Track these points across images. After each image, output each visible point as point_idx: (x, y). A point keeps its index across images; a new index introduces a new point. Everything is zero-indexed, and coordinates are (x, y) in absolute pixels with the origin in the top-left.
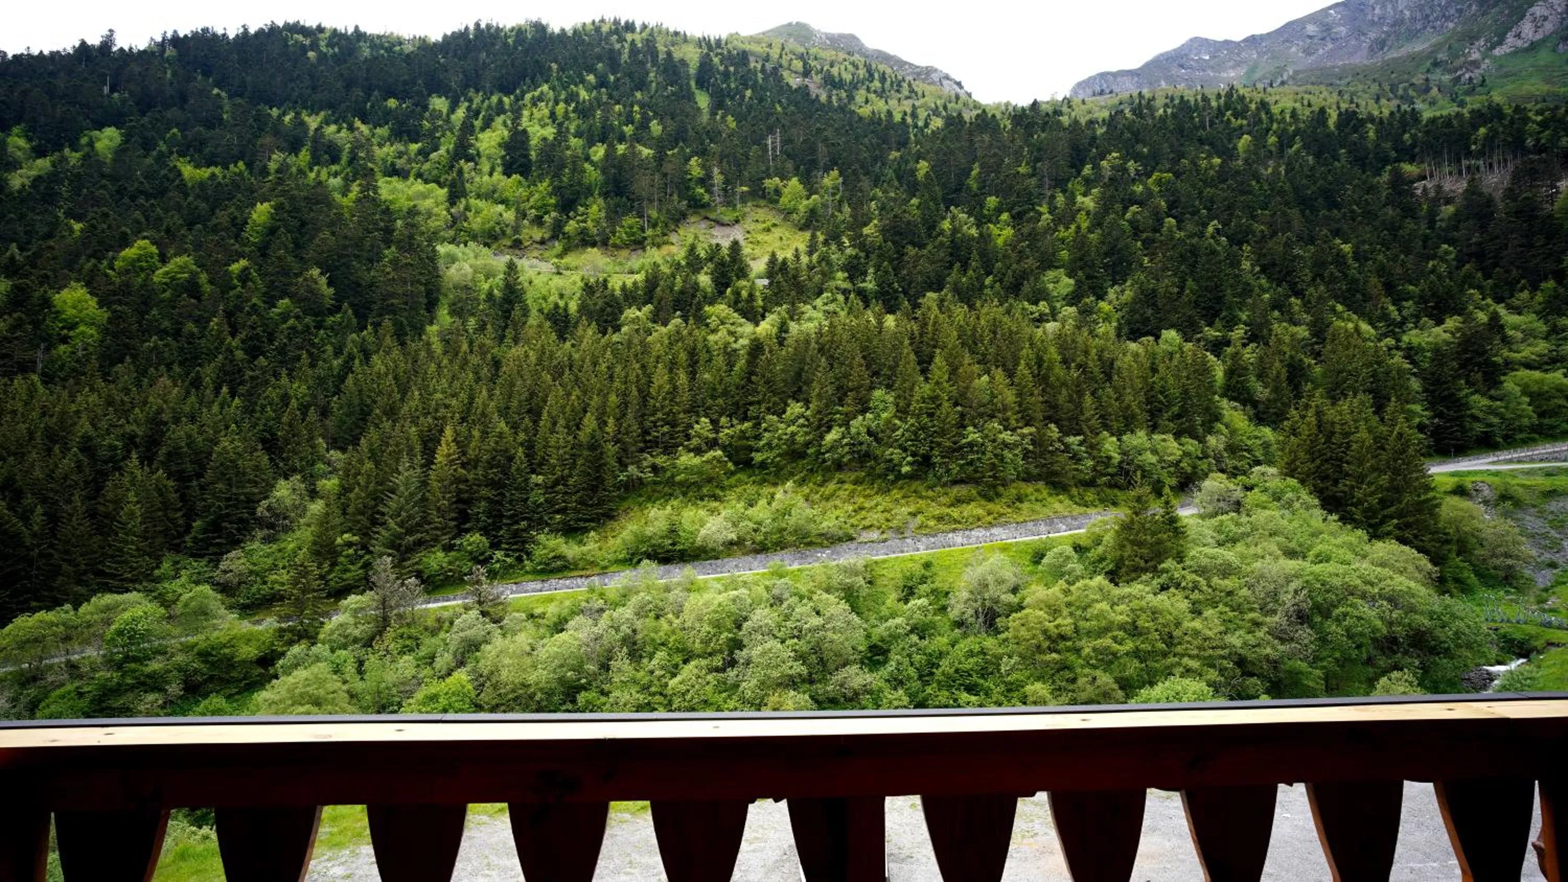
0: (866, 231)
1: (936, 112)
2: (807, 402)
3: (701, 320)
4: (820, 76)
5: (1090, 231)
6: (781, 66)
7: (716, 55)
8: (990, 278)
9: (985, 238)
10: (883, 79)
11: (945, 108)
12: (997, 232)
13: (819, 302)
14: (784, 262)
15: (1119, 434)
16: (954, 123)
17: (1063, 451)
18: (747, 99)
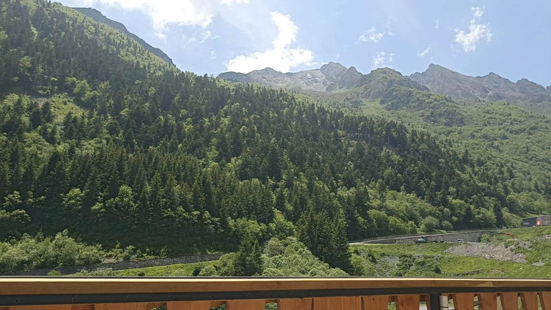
0: (122, 113)
1: (160, 69)
2: (82, 190)
3: (22, 139)
4: (103, 37)
5: (227, 132)
6: (83, 26)
7: (47, 10)
8: (181, 145)
9: (180, 128)
10: (135, 47)
11: (164, 68)
12: (185, 126)
13: (93, 142)
14: (75, 118)
15: (235, 218)
16: (169, 74)
17: (211, 224)
18: (62, 36)
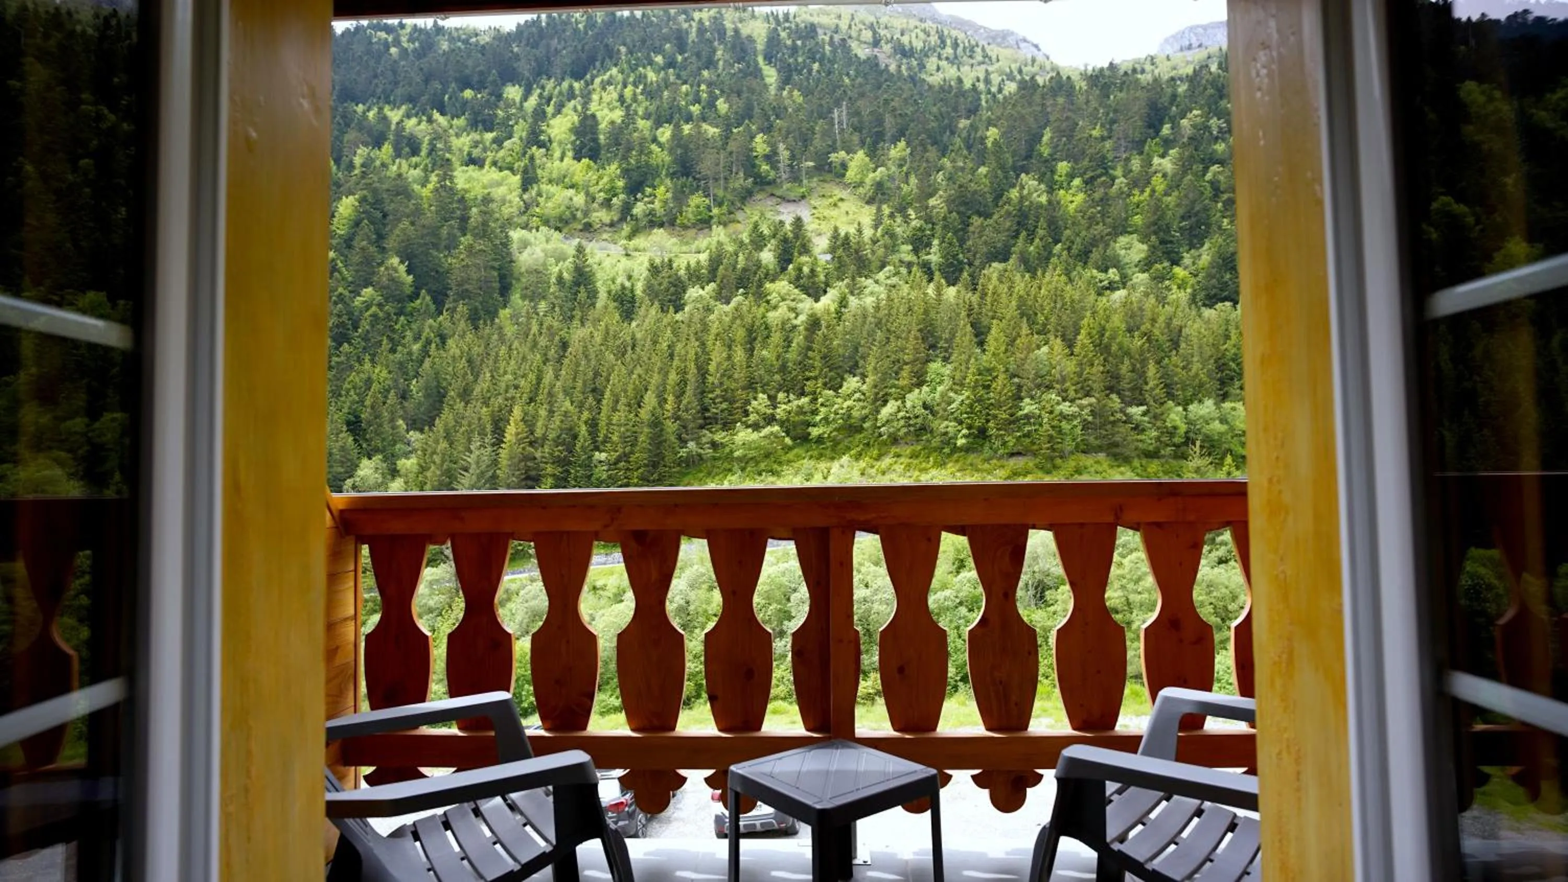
0: (932, 202)
1: (1011, 77)
2: (864, 376)
3: (761, 296)
4: (889, 45)
5: (1166, 194)
6: (850, 37)
7: (784, 29)
8: (1059, 246)
9: (1053, 205)
10: (955, 45)
11: (1020, 71)
12: (1070, 198)
13: (881, 276)
14: (847, 237)
15: (1185, 404)
16: (1028, 87)
18: (814, 73)
